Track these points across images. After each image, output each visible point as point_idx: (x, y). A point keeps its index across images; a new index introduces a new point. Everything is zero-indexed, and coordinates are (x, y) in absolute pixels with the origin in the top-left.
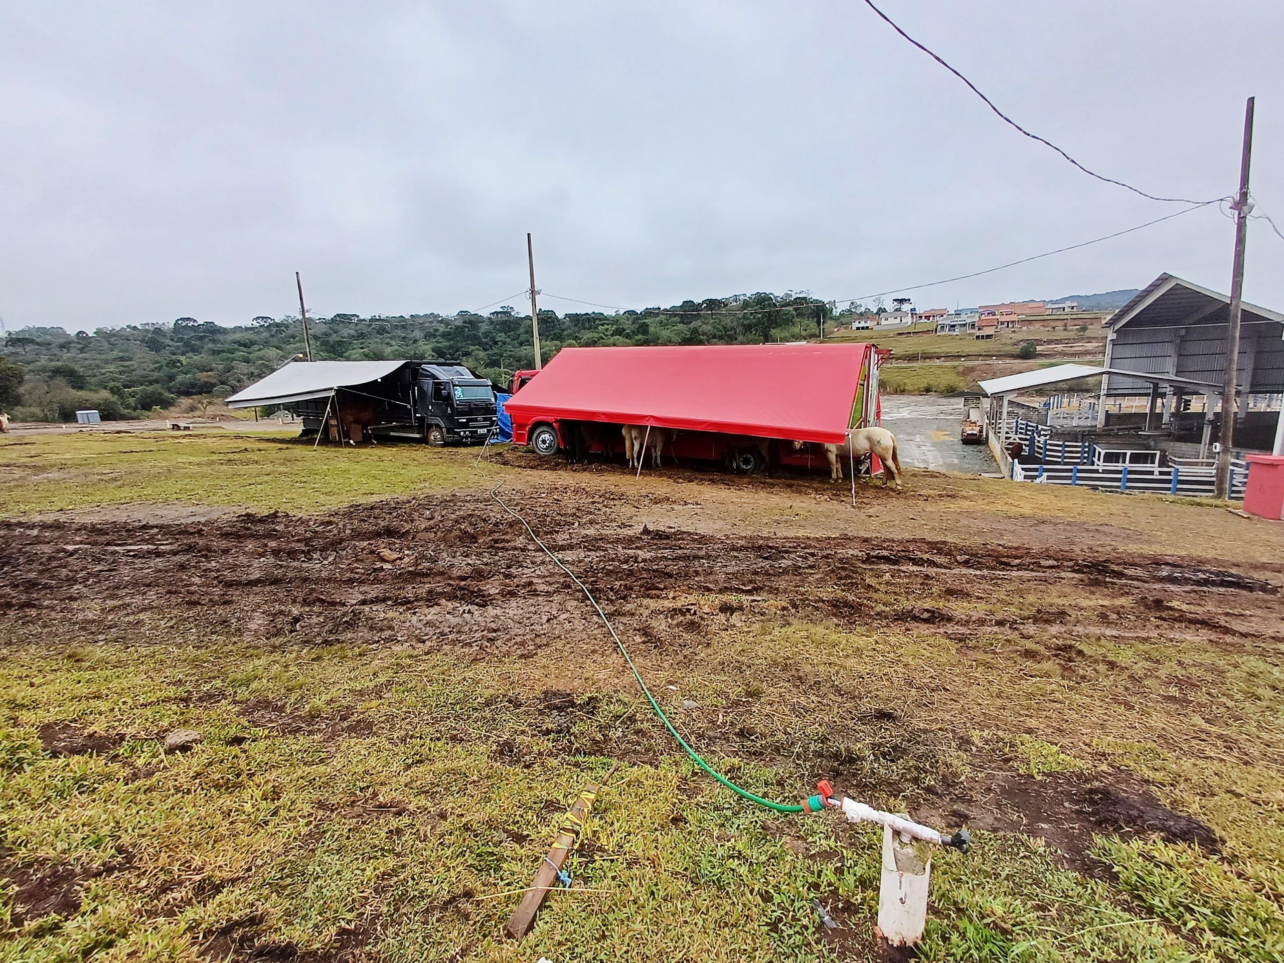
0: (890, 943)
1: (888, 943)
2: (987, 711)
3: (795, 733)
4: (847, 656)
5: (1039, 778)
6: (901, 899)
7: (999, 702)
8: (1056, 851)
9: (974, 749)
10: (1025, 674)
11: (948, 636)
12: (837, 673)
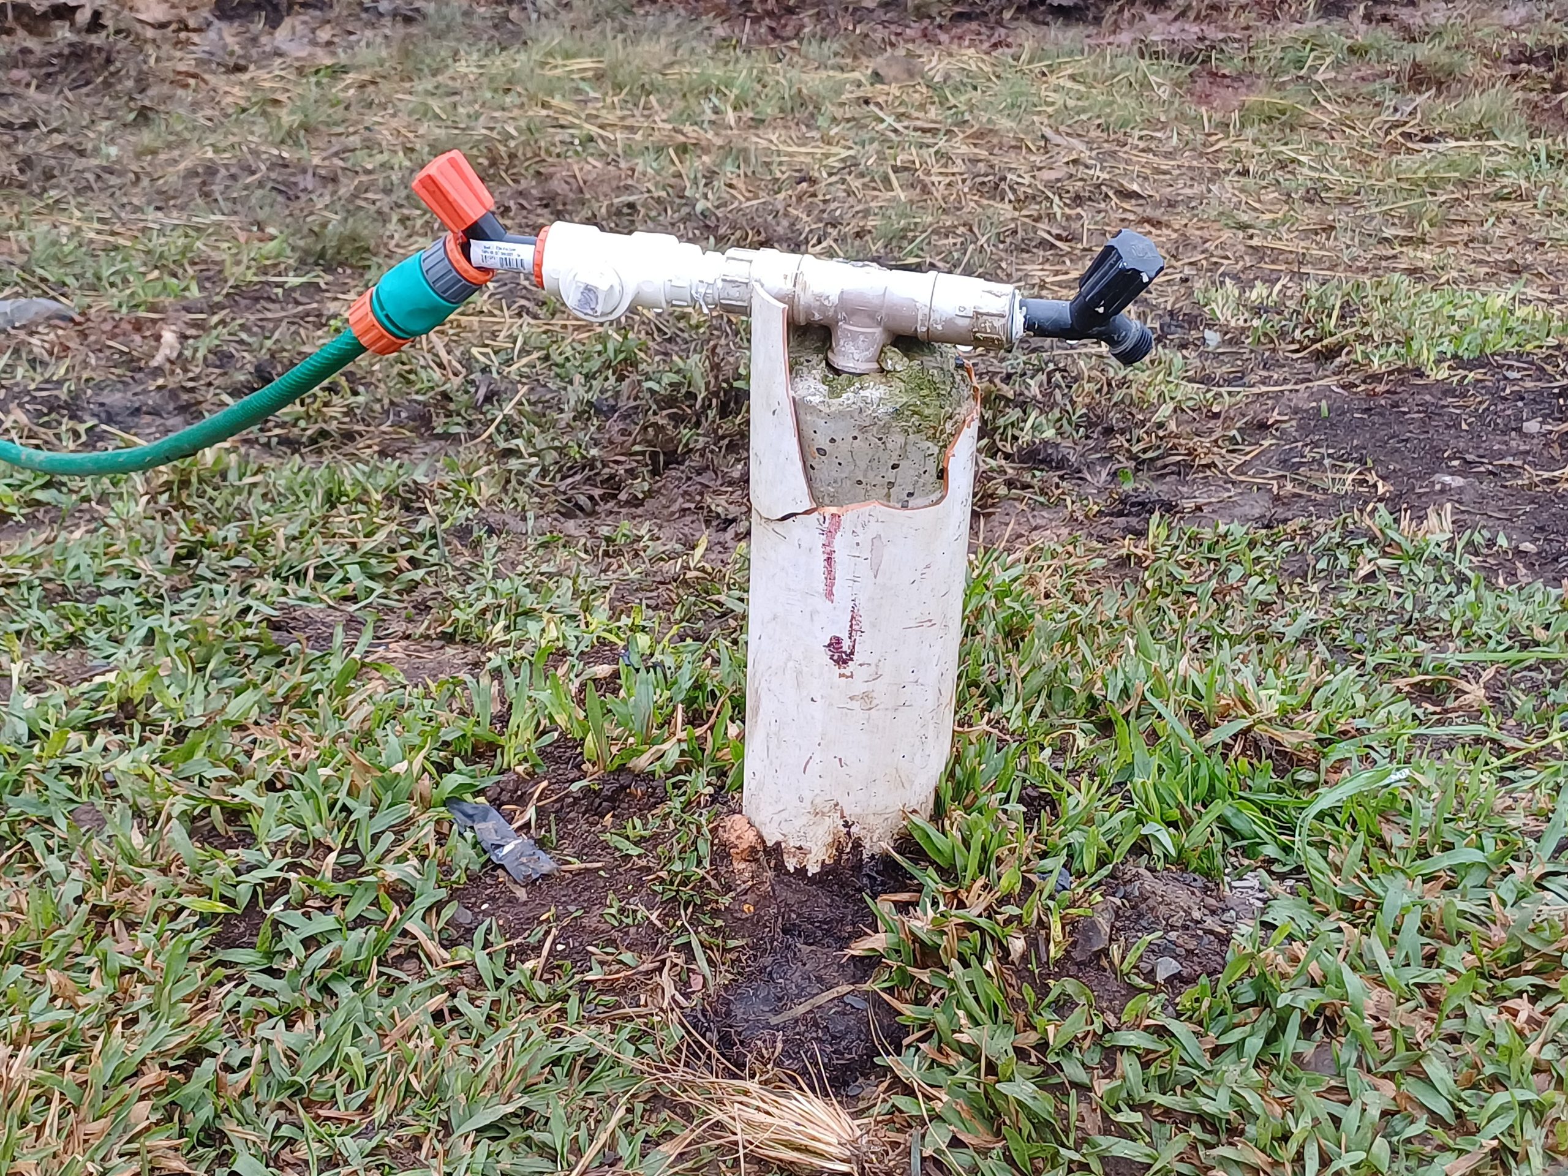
0: (791, 864)
1: (780, 867)
2: (1270, 243)
3: (509, 362)
4: (758, 123)
5: (1443, 374)
6: (835, 644)
7: (1310, 214)
8: (1491, 543)
9: (1213, 338)
10: (1408, 136)
11: (1145, 51)
12: (711, 176)
